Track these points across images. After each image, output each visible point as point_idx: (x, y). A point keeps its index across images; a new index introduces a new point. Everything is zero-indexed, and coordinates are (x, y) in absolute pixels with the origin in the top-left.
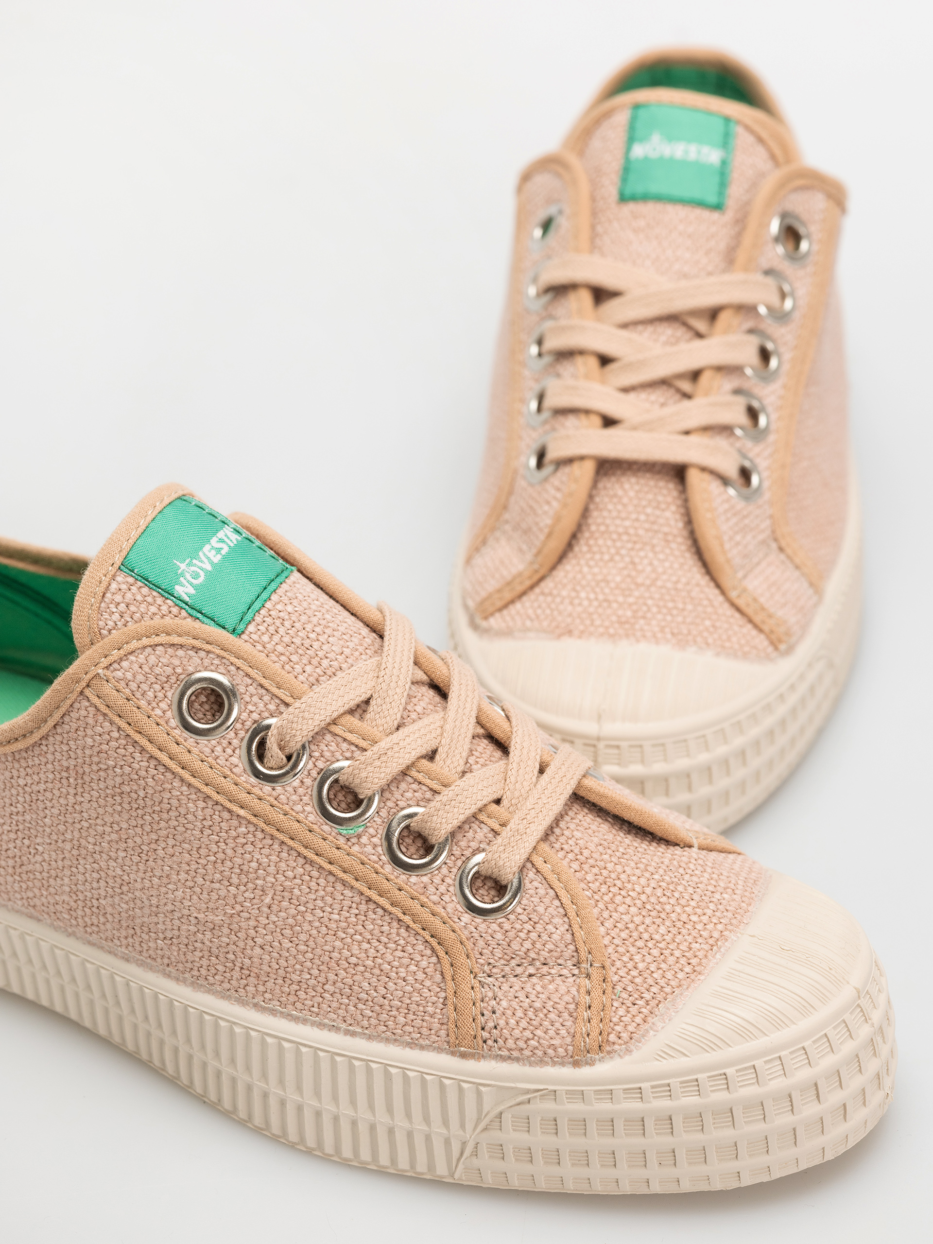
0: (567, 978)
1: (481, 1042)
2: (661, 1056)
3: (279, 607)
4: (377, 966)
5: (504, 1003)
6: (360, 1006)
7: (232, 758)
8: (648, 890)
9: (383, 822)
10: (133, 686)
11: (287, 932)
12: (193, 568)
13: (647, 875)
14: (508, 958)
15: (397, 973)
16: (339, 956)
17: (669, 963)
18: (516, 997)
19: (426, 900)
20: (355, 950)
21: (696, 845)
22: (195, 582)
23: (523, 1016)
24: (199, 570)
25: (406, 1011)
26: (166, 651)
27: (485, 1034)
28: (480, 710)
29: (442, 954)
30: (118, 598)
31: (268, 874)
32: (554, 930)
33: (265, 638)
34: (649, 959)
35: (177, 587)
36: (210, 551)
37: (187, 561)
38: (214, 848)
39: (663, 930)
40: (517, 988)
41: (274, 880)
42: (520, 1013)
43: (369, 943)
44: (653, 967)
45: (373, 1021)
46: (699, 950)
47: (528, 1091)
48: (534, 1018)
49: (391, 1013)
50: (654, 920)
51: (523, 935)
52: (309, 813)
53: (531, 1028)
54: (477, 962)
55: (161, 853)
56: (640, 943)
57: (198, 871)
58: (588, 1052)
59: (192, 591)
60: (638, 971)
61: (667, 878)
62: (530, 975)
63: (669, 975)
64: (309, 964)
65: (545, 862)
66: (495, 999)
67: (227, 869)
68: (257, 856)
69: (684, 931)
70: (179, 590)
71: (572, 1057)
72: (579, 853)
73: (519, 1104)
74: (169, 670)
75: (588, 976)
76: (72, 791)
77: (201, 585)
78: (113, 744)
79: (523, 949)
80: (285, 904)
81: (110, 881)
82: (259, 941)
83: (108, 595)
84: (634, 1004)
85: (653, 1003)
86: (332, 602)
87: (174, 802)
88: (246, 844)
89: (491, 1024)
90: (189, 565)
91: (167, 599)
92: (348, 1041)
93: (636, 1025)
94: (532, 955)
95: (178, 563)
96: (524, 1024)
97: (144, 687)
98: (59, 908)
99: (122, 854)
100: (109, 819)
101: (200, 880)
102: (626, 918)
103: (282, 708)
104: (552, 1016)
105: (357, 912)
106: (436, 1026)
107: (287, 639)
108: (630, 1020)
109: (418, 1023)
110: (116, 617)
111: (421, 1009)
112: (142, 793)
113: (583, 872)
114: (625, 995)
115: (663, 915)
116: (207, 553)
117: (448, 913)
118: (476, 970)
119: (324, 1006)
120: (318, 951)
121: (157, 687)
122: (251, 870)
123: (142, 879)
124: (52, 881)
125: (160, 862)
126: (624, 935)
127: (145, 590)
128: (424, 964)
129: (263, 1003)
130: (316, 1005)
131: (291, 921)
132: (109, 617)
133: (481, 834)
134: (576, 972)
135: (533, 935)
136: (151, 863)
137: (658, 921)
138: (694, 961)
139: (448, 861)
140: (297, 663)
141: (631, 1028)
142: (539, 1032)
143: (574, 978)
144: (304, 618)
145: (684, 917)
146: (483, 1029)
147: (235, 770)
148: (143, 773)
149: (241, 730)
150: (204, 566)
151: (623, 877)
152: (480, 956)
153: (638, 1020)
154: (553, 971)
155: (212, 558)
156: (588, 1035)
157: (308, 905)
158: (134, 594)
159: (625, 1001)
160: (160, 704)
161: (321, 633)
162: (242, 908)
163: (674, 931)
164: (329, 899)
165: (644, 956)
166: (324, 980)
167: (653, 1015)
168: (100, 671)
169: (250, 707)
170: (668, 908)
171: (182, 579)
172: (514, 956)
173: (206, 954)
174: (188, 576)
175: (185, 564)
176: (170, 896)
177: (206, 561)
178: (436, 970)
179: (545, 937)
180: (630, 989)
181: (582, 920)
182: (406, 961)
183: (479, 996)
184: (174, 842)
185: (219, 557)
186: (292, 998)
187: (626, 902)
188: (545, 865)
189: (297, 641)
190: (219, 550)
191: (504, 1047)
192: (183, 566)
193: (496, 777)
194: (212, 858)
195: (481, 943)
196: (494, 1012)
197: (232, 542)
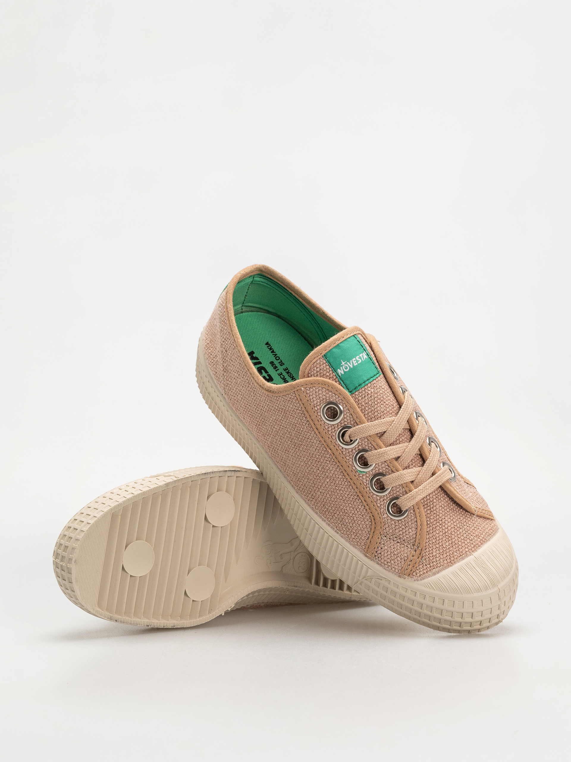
0: (409, 548)
1: (374, 556)
2: (426, 586)
3: (369, 389)
4: (353, 517)
5: (386, 547)
6: (343, 526)
7: (334, 433)
8: (449, 528)
9: (373, 474)
10: (311, 397)
11: (330, 493)
12: (346, 365)
13: (452, 522)
14: (393, 534)
15: (358, 522)
16: (342, 508)
17: (444, 556)
18: (390, 547)
19: (376, 504)
20: (348, 508)
21: (476, 515)
22: (345, 370)
23: (390, 554)
24: (348, 366)
25: (356, 535)
26: (326, 391)
27: (376, 554)
28: (422, 447)
29: (373, 523)
30: (318, 366)
31: (331, 473)
32: (411, 531)
33: (360, 398)
34: (438, 552)
35: (339, 370)
37: (345, 362)
38: (317, 457)
39: (447, 544)
40: (392, 544)
41: (332, 475)
42: (389, 553)
43: (353, 508)
44: (438, 556)
45: (345, 532)
46: (456, 555)
47: (382, 577)
48: (393, 556)
49: (351, 533)
50: (446, 539)
51: (401, 529)
52: (350, 461)
53: (391, 559)
54: (383, 531)
55: (301, 449)
56: (438, 546)
57: (310, 460)
58: (405, 574)
59: (343, 373)
60: (432, 555)
61: (458, 526)
62: (398, 542)
63: (442, 560)
64: (333, 505)
65: (418, 508)
66: (384, 544)
67: (319, 465)
68: (329, 466)
69: (454, 547)
70: (339, 371)
71: (399, 573)
72: (432, 508)
73: (378, 579)
74: (324, 397)
75: (415, 551)
76: (281, 416)
77: (347, 372)
78: (298, 411)
79: (399, 533)
80: (332, 484)
81: (283, 448)
82: (320, 490)
83: (316, 364)
84: (426, 565)
85: (432, 568)
86: (389, 390)
87: (310, 437)
88: (328, 460)
89: (379, 552)
90: (346, 363)
91: (334, 372)
92: (335, 534)
93: (423, 572)
94: (401, 537)
95: (342, 362)
96: (389, 556)
97: (314, 399)
98: (266, 444)
99: (289, 442)
100: (289, 431)
101: (310, 463)
102: (437, 535)
103: (355, 424)
104: (399, 559)
105: (353, 497)
106: (362, 544)
107: (367, 401)
108: (422, 570)
109: (358, 540)
110: (315, 372)
111: (361, 536)
112: (302, 429)
113: (430, 515)
114: (424, 562)
115: (450, 539)
116: (353, 361)
117: (380, 511)
118: (382, 533)
119: (332, 520)
120: (337, 503)
121: (319, 401)
122: (326, 469)
123: (293, 453)
124: (266, 435)
125: (300, 451)
126: (434, 541)
127: (328, 367)
128: (367, 523)
129: (315, 509)
130: (330, 518)
131: (332, 490)
132: (313, 371)
133: (402, 491)
134: (412, 547)
135: (404, 531)
136: (297, 450)
137: (447, 540)
138: (452, 559)
139: (387, 495)
140: (367, 411)
141: (421, 573)
142: (392, 562)
143: (411, 549)
144: (376, 395)
145: (456, 542)
146: (376, 552)
147: (333, 437)
148: (304, 424)
149: (340, 425)
150: (350, 365)
151: (443, 521)
152: (385, 529)
153: (425, 571)
154: (405, 544)
155: (354, 364)
156: (407, 569)
157: (339, 488)
158: (324, 367)
159: (424, 563)
160: (318, 406)
161: (379, 402)
162: (319, 478)
163: (451, 545)
164: (346, 489)
165: (437, 550)
166: (335, 513)
167: (430, 572)
168: (302, 388)
169: (346, 420)
170: (453, 536)
171: (341, 367)
172: (395, 534)
173: (304, 485)
174: (344, 367)
175: (344, 363)
176: (299, 462)
177: (352, 364)
178: (370, 527)
179: (407, 533)
180: (427, 560)
181: (421, 532)
182: (362, 520)
183: (379, 542)
184: (306, 448)
185: (357, 364)
186: (324, 513)
187: (440, 530)
188: (417, 509)
189: (370, 403)
190: (357, 361)
191: (380, 561)
192: (343, 363)
193: (415, 473)
194: (316, 459)
195: (387, 526)
196: (382, 549)
197: (364, 359)
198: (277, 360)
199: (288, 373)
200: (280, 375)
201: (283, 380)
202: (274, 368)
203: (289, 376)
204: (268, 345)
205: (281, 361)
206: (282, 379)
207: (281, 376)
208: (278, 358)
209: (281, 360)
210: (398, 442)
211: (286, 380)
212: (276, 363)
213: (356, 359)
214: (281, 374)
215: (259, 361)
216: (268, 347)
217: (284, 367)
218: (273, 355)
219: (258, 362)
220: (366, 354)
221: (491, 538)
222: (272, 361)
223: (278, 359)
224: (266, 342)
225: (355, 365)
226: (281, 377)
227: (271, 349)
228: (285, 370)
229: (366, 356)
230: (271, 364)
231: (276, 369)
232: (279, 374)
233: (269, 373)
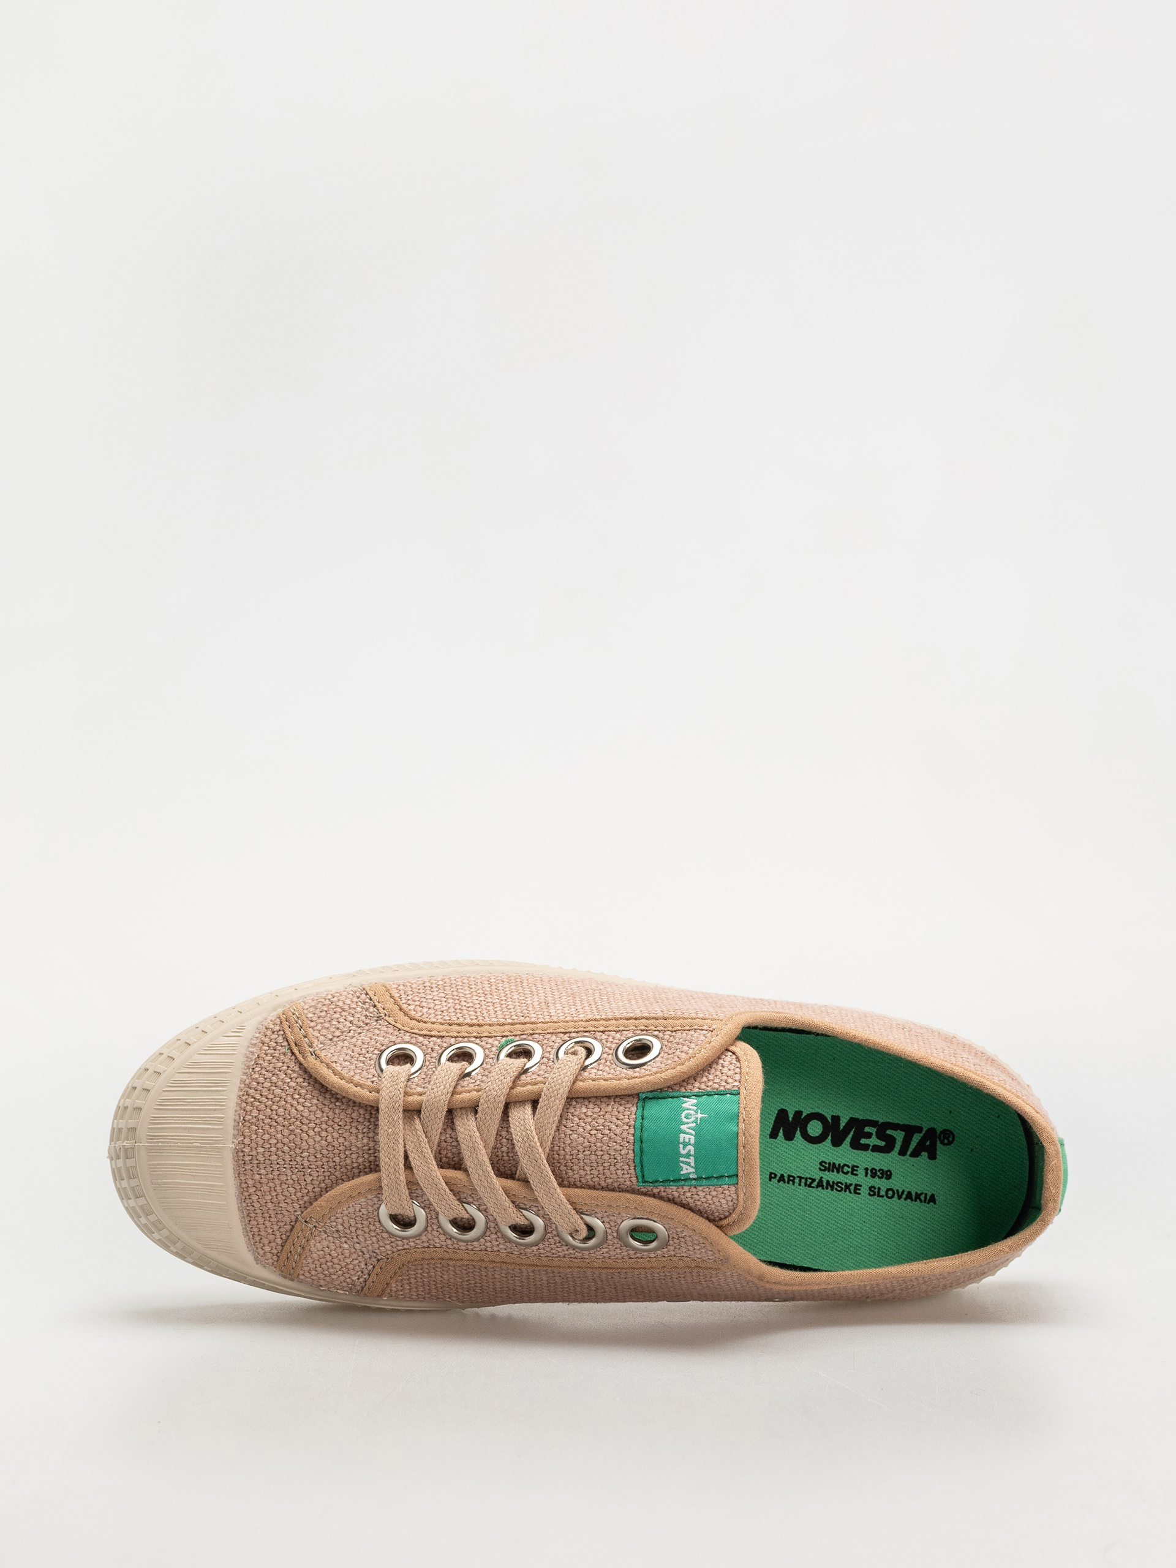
12: (692, 1119)
22: (686, 1112)
24: (688, 1121)
28: (464, 1169)
36: (690, 1139)
37: (699, 1122)
59: (686, 1106)
70: (695, 1101)
91: (698, 1091)
95: (704, 1116)
150: (686, 1126)
171: (696, 1108)
174: (692, 1112)
177: (688, 1130)
190: (685, 1145)
192: (700, 1116)
197: (683, 1162)
198: (888, 1190)
199: (848, 1187)
200: (853, 1170)
201: (839, 1165)
202: (876, 1170)
203: (838, 1182)
204: (928, 1197)
205: (879, 1196)
206: (842, 1164)
207: (850, 1170)
208: (890, 1193)
209: (883, 1196)
210: (504, 1133)
211: (835, 1170)
212: (882, 1184)
213: (690, 1144)
214: (855, 1172)
215: (909, 1153)
216: (926, 1194)
217: (864, 1190)
218: (903, 1191)
219: (907, 1150)
220: (689, 1174)
221: (243, 1217)
222: (892, 1177)
223: (887, 1192)
224: (936, 1198)
225: (682, 1135)
226: (848, 1167)
227: (918, 1196)
228: (857, 1185)
229: (686, 1172)
230: (887, 1171)
231: (871, 1171)
232: (855, 1168)
233: (869, 1151)
